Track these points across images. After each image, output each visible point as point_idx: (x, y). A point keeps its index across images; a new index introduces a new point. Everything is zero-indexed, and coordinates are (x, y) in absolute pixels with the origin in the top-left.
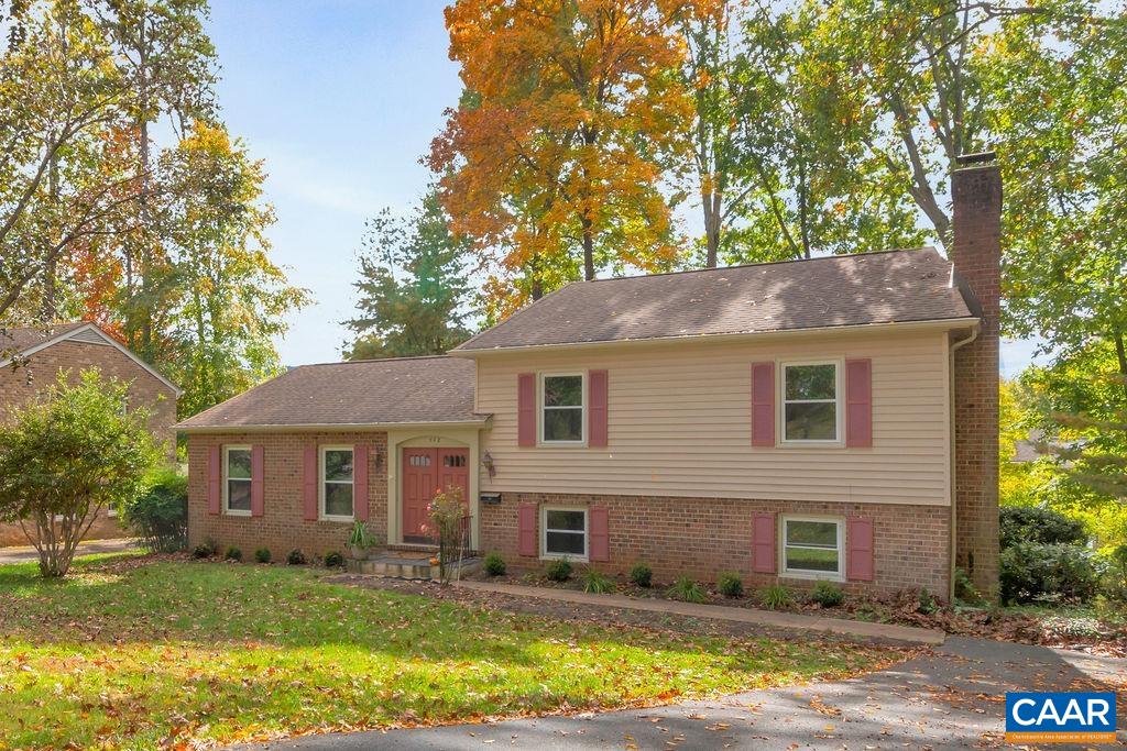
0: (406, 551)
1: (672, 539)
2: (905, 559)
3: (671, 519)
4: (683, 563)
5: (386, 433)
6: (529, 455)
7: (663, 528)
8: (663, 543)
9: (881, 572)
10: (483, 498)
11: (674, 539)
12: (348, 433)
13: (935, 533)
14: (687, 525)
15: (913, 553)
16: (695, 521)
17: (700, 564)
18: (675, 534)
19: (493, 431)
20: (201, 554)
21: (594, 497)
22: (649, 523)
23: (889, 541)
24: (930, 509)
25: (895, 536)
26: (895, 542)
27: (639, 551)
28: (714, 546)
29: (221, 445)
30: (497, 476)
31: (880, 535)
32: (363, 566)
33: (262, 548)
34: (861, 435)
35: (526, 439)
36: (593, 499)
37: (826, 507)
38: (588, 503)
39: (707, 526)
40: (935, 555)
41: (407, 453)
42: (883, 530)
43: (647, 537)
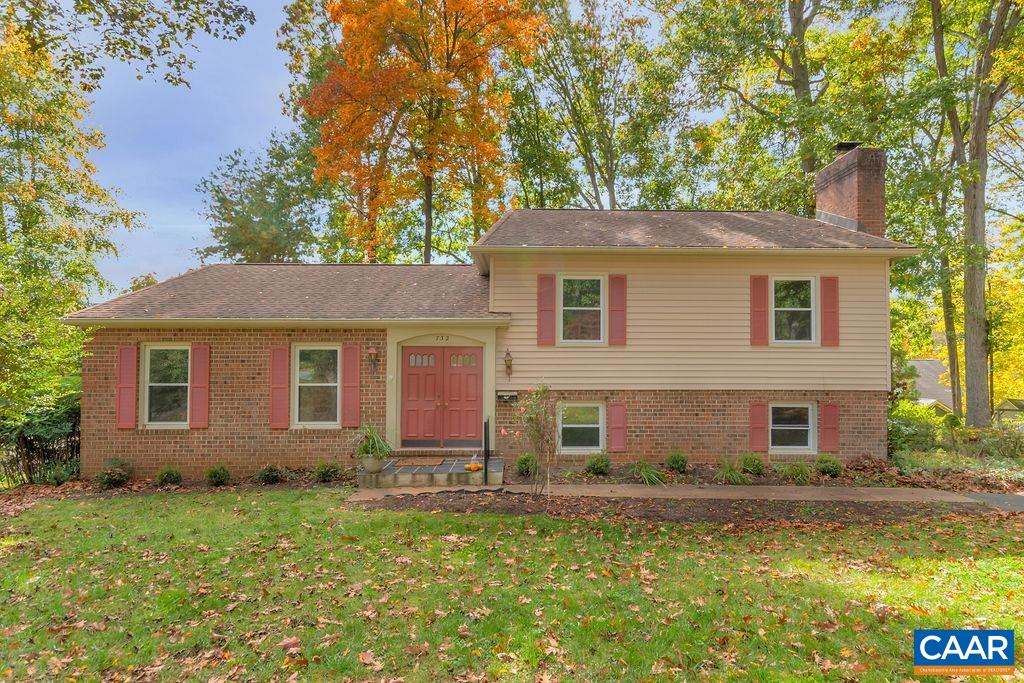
0: (408, 456)
1: (683, 428)
2: (860, 433)
3: (682, 410)
4: (693, 448)
5: (384, 330)
6: (547, 354)
7: (676, 419)
8: (677, 432)
9: (844, 444)
10: (500, 397)
11: (686, 428)
12: (333, 330)
13: (880, 411)
14: (697, 415)
15: (865, 428)
16: (703, 410)
17: (707, 448)
18: (687, 423)
19: (511, 329)
20: (116, 483)
21: (612, 392)
22: (664, 415)
23: (849, 420)
24: (876, 393)
25: (853, 415)
26: (854, 420)
27: (654, 440)
28: (719, 432)
29: (138, 343)
30: (514, 375)
31: (843, 415)
32: (381, 479)
33: (217, 468)
34: (831, 338)
35: (545, 338)
36: (612, 394)
37: (805, 395)
38: (607, 398)
39: (713, 415)
40: (880, 429)
41: (406, 351)
42: (844, 411)
43: (662, 427)
